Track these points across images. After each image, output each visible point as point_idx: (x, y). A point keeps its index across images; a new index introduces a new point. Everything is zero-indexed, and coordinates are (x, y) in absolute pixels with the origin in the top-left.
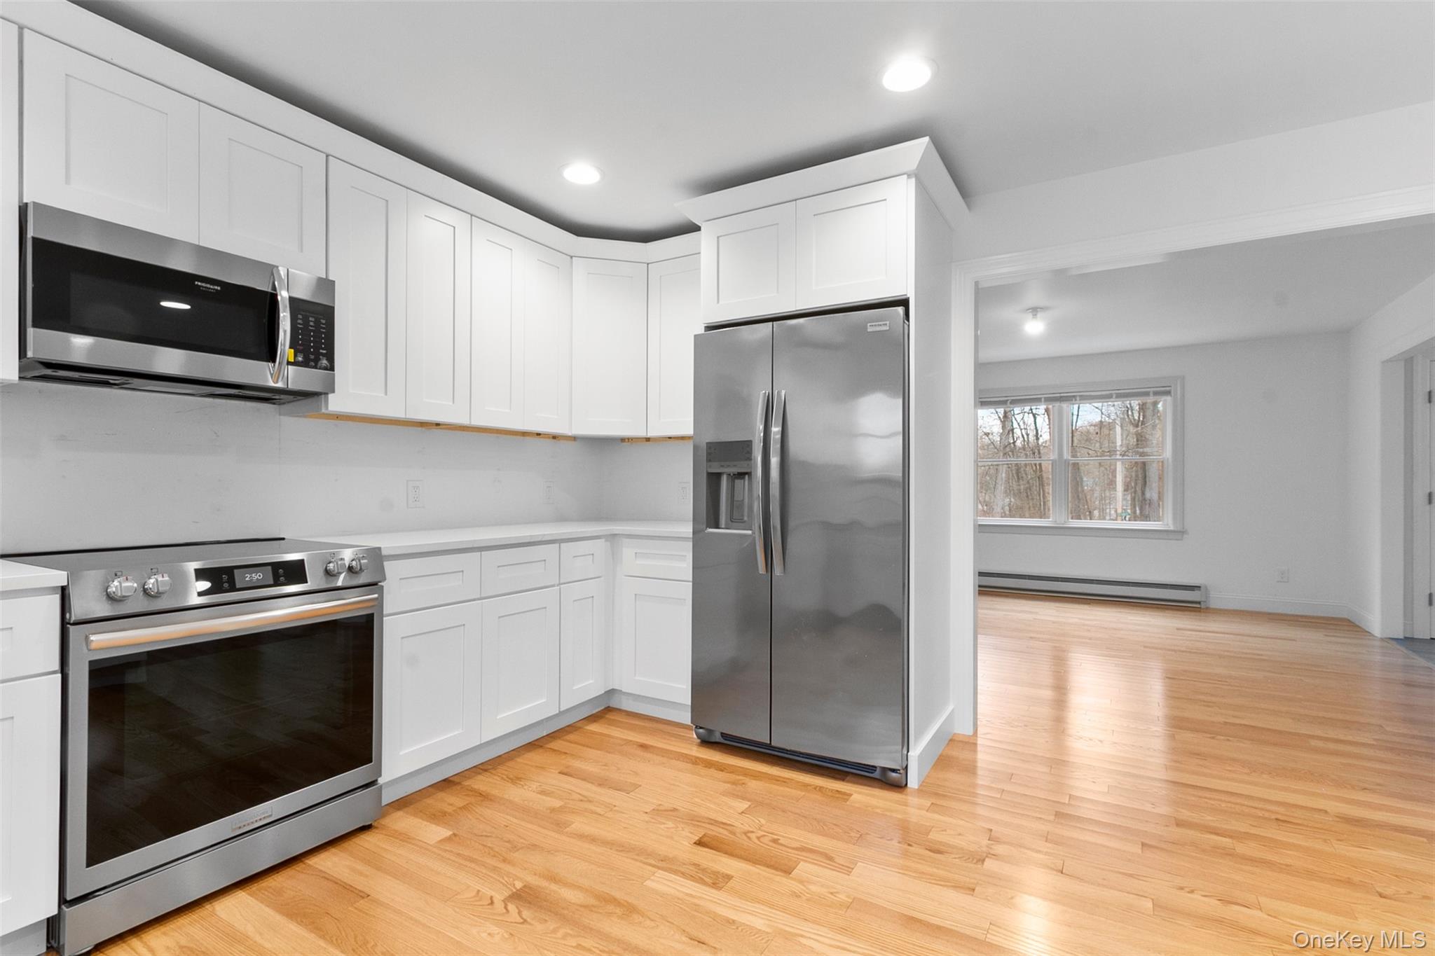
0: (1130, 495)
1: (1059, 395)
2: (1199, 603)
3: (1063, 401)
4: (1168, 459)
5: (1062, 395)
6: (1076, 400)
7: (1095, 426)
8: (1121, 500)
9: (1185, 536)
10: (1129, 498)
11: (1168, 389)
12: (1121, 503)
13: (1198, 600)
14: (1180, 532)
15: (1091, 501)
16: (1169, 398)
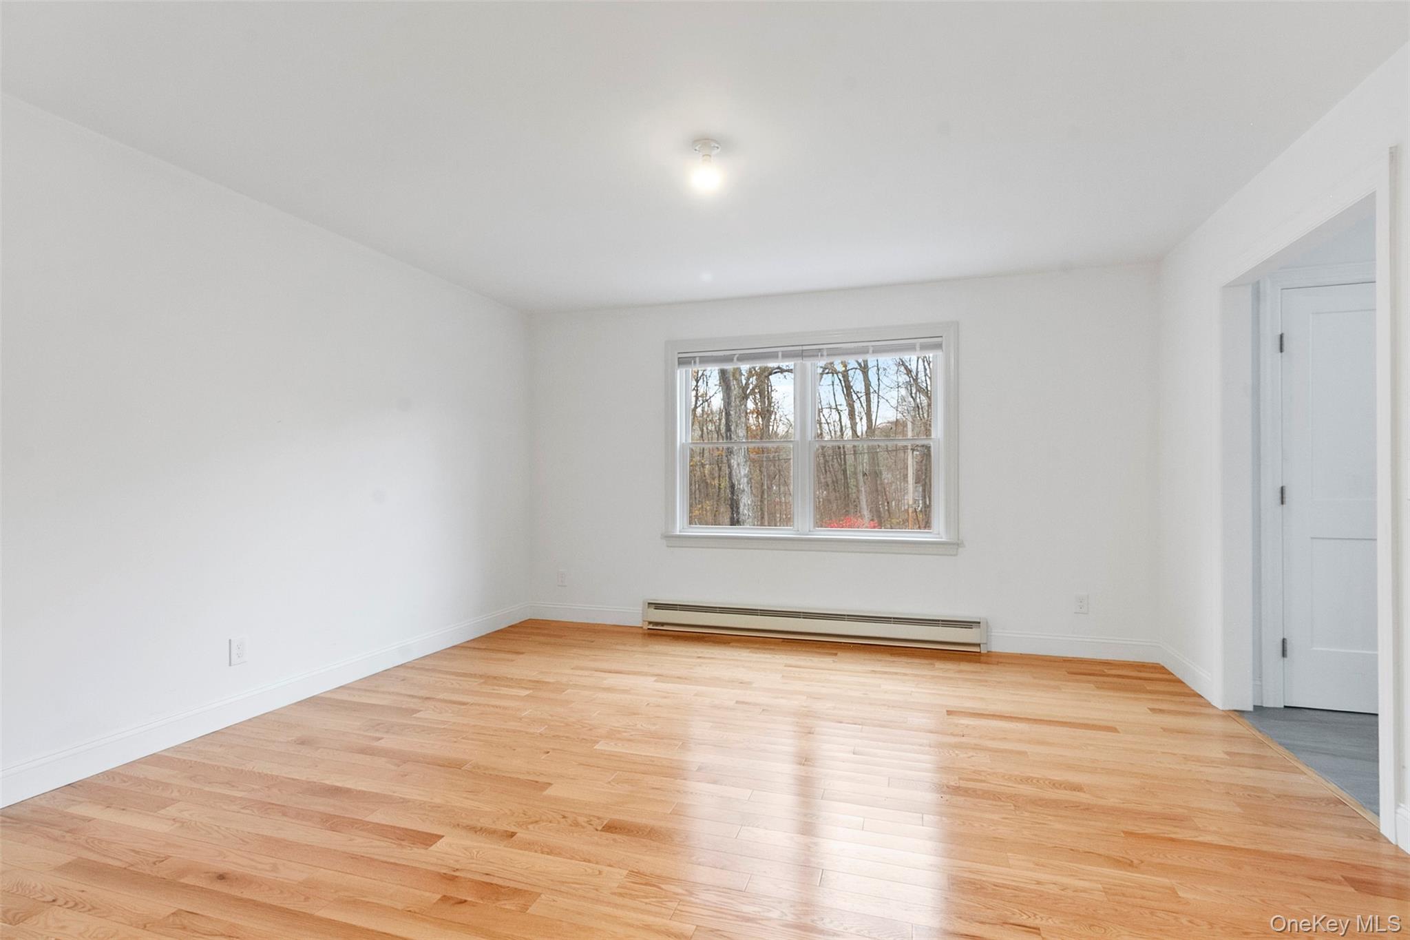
0: (921, 488)
1: (800, 348)
2: (979, 645)
3: (806, 356)
4: (939, 440)
5: (805, 348)
6: (822, 355)
7: (891, 423)
8: (911, 491)
9: (960, 549)
10: (921, 489)
11: (939, 339)
12: (912, 495)
13: (978, 642)
14: (953, 544)
15: (889, 492)
16: (939, 353)
